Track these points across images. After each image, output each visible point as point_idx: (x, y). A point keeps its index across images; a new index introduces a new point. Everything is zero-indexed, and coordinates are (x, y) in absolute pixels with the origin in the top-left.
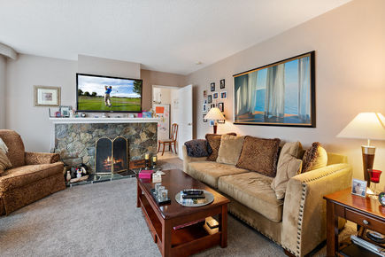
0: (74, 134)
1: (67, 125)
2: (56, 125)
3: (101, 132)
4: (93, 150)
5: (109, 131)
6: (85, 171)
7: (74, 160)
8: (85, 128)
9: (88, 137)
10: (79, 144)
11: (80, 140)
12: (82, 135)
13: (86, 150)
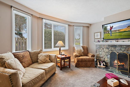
0: (101, 49)
1: (99, 45)
2: (96, 45)
3: (113, 49)
4: (109, 56)
5: (117, 48)
6: (105, 64)
7: (102, 59)
8: (106, 47)
9: (107, 50)
10: (104, 53)
11: (104, 51)
12: (105, 49)
13: (106, 56)
